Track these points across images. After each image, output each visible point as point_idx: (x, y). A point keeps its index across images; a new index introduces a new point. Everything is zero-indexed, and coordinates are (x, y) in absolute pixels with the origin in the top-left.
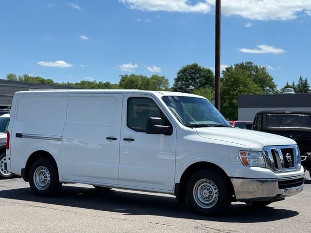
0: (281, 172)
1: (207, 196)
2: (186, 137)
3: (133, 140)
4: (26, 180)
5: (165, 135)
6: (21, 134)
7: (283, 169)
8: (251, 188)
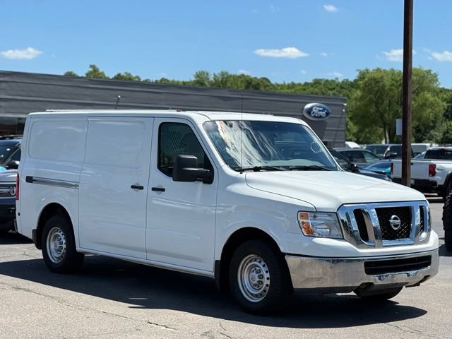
0: (374, 247)
1: (255, 282)
2: (230, 188)
3: (163, 190)
4: (39, 247)
5: (204, 182)
6: (32, 177)
7: (376, 242)
8: (314, 272)
